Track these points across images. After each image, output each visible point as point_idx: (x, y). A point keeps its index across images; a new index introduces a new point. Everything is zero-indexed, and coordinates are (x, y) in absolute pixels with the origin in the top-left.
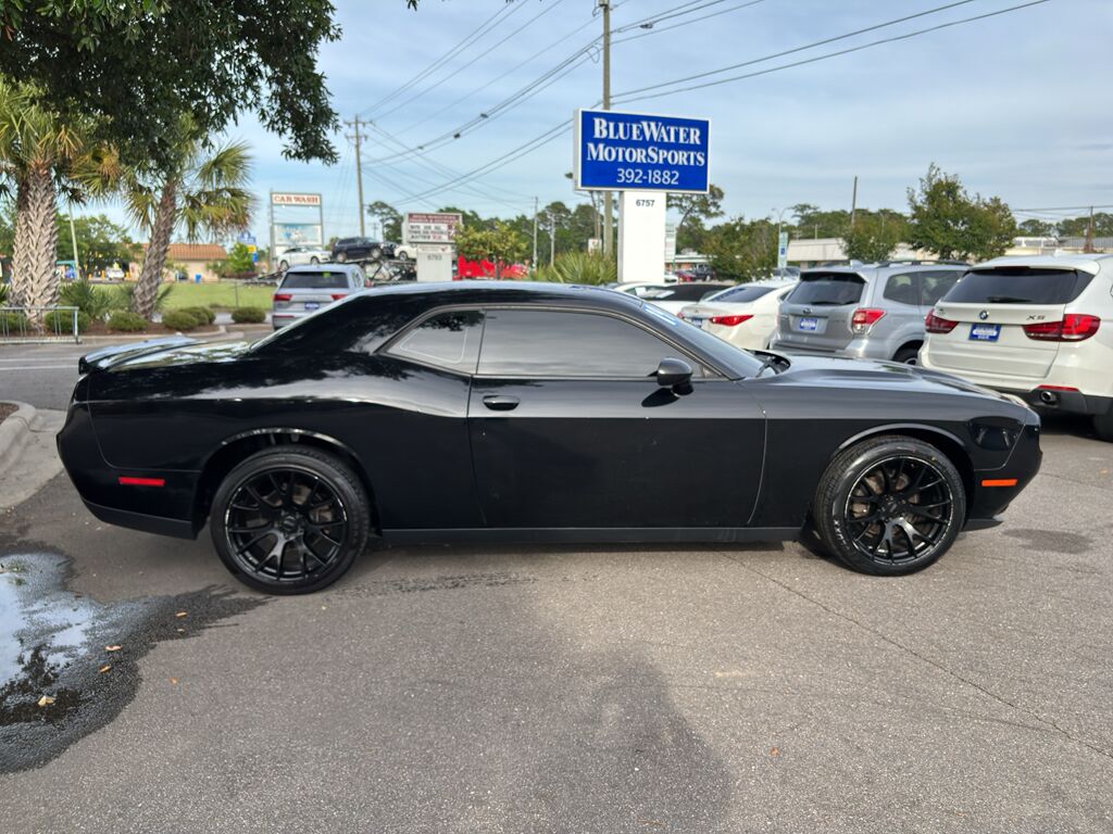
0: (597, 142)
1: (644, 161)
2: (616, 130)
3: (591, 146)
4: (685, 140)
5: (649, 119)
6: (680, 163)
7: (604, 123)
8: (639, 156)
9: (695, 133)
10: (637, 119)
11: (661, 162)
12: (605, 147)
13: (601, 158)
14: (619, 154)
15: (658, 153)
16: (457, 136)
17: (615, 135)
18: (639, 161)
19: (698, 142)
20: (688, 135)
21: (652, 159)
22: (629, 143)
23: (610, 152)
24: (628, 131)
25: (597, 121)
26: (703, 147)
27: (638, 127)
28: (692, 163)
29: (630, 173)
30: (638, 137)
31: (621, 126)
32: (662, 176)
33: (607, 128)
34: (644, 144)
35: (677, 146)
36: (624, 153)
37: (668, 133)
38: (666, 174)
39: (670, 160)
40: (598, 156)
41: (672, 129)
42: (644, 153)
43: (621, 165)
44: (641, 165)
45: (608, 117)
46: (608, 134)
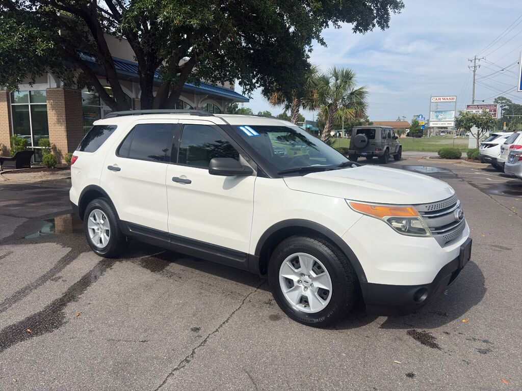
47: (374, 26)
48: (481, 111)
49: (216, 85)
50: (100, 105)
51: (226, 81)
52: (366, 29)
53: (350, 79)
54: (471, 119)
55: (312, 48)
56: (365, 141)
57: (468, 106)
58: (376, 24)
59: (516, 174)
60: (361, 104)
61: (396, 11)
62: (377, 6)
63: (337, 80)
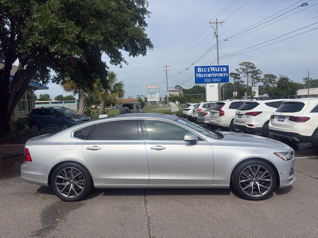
0: (198, 73)
1: (211, 76)
3: (197, 74)
4: (222, 71)
5: (212, 66)
6: (221, 76)
7: (200, 69)
8: (210, 75)
9: (225, 69)
10: (209, 67)
11: (216, 76)
13: (200, 77)
14: (205, 75)
15: (215, 74)
16: (187, 69)
17: (203, 71)
19: (226, 71)
20: (223, 69)
22: (207, 73)
23: (202, 75)
24: (207, 70)
25: (198, 68)
26: (227, 72)
27: (209, 69)
28: (224, 76)
29: (207, 80)
30: (209, 71)
31: (205, 69)
32: (216, 80)
33: (201, 70)
34: (211, 72)
35: (220, 72)
36: (206, 75)
37: (217, 69)
38: (217, 79)
39: (218, 76)
40: (199, 76)
41: (219, 68)
42: (211, 74)
43: (205, 78)
44: (210, 78)
45: (201, 67)
46: (201, 71)
53: (115, 76)
54: (175, 98)
55: (122, 66)
56: (128, 111)
58: (140, 53)
59: (203, 122)
60: (121, 90)
61: (151, 48)
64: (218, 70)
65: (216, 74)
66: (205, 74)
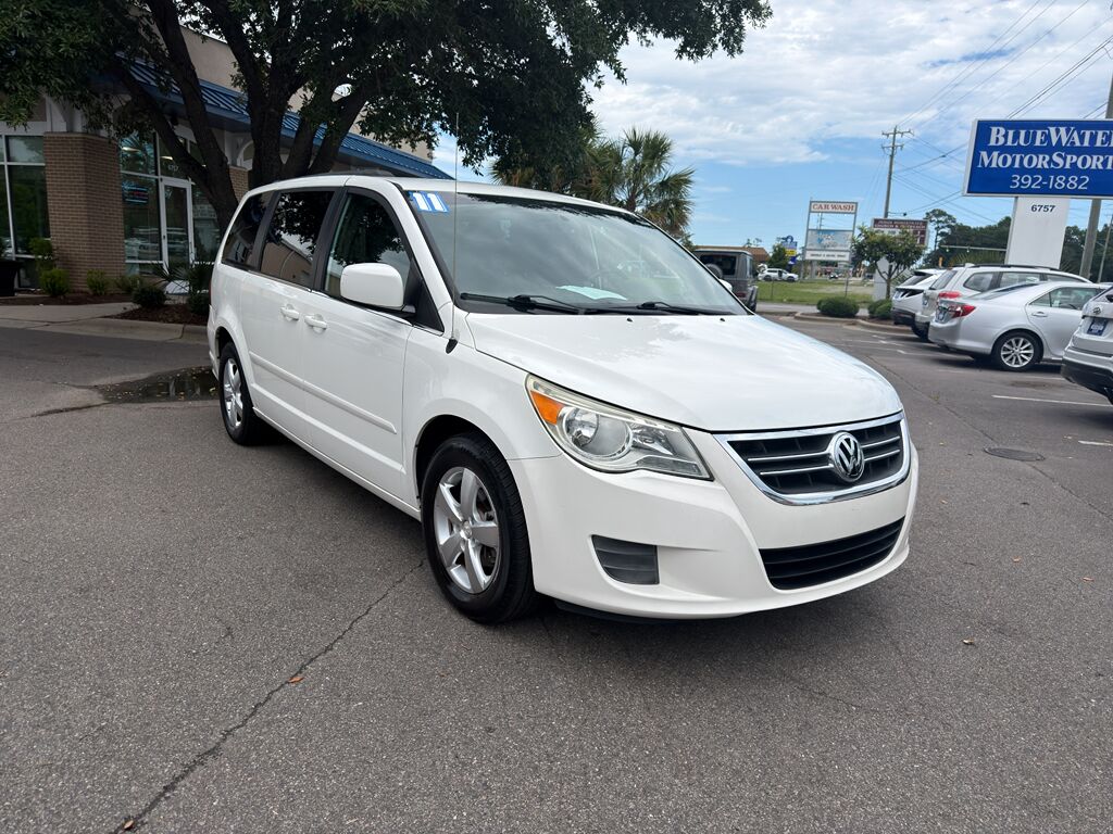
0: (990, 151)
1: (1046, 166)
2: (1016, 137)
3: (984, 154)
4: (1103, 143)
5: (1057, 124)
6: (1094, 167)
7: (1002, 131)
8: (1040, 161)
10: (1043, 124)
11: (1068, 166)
12: (999, 155)
13: (994, 165)
14: (1016, 160)
15: (1065, 159)
17: (1014, 142)
18: (1039, 166)
20: (1108, 137)
21: (1058, 165)
22: (1030, 150)
23: (1005, 158)
24: (1030, 138)
25: (994, 129)
27: (1043, 133)
29: (1026, 179)
30: (1042, 142)
31: (1023, 133)
32: (1066, 182)
33: (1006, 136)
34: (1048, 149)
35: (1092, 150)
36: (1022, 160)
38: (1073, 181)
39: (1079, 165)
40: (990, 163)
41: (1088, 133)
42: (1047, 158)
43: (1017, 171)
44: (1043, 171)
45: (1007, 124)
46: (1006, 142)
47: (715, 47)
48: (897, 232)
49: (400, 147)
50: (157, 174)
51: (419, 140)
52: (701, 53)
54: (878, 245)
55: (602, 80)
57: (876, 221)
58: (720, 45)
60: (679, 204)
61: (758, 22)
62: (721, 9)
63: (636, 154)
64: (1082, 141)
65: (1069, 157)
66: (1018, 157)
